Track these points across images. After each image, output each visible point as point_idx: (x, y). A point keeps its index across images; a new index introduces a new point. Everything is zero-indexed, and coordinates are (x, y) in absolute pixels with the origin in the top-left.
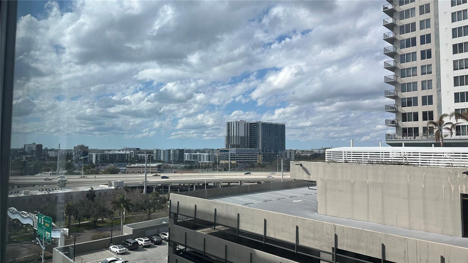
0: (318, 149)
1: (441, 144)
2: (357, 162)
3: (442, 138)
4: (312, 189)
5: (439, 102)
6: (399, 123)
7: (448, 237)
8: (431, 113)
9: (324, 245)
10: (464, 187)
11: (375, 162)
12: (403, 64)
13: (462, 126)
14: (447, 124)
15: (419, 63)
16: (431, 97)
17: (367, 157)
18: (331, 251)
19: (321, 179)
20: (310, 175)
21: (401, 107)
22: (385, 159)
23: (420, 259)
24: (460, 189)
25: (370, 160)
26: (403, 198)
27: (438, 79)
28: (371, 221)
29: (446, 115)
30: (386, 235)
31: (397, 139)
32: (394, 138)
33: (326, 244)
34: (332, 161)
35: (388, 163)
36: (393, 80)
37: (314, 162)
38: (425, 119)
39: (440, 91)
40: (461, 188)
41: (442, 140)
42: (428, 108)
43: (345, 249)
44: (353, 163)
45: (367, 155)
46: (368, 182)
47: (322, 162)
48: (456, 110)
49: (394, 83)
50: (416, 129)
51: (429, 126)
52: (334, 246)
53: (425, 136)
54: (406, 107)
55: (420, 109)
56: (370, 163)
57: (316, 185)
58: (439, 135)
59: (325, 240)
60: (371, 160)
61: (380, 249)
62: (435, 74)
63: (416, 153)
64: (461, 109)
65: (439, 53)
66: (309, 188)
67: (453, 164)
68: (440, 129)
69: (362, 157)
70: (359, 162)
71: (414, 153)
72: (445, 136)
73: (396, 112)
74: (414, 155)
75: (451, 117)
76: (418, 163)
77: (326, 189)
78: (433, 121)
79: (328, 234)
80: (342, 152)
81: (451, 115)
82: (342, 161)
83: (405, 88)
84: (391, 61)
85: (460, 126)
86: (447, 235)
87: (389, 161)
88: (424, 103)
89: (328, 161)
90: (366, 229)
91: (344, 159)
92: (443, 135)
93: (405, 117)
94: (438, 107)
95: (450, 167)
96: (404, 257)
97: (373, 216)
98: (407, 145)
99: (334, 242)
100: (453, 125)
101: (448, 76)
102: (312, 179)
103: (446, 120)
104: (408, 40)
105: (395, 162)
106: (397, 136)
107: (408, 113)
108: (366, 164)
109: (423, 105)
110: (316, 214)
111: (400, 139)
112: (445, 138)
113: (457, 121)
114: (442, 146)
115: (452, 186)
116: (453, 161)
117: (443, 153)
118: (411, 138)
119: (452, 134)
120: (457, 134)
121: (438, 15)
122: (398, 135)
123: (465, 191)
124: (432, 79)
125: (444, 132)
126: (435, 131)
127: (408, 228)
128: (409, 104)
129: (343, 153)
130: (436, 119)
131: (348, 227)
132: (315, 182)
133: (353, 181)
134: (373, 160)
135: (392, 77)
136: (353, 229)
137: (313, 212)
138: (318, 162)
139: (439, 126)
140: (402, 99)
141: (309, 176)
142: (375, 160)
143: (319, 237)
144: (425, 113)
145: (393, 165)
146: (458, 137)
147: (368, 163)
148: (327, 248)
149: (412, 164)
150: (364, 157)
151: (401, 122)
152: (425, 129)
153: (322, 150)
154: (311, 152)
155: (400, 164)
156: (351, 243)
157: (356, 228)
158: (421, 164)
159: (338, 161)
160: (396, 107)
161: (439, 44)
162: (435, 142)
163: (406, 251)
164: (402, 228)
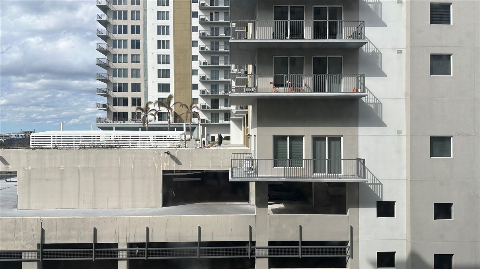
0: (15, 133)
1: (147, 128)
2: (67, 147)
3: (148, 123)
4: (10, 181)
5: (146, 90)
6: (110, 107)
7: (152, 209)
8: (139, 100)
9: (27, 244)
10: (165, 164)
11: (88, 147)
12: (115, 50)
13: (163, 112)
14: (152, 110)
15: (129, 51)
16: (139, 85)
17: (79, 141)
18: (36, 249)
19: (23, 168)
20: (9, 165)
21: (112, 91)
22: (97, 143)
23: (129, 235)
24: (161, 166)
25: (82, 144)
26: (114, 180)
27: (146, 69)
28: (82, 208)
29: (151, 103)
30: (98, 218)
31: (108, 122)
32: (105, 122)
33: (30, 241)
34: (39, 147)
35: (100, 147)
36: (105, 63)
37: (14, 149)
38: (133, 105)
39: (147, 80)
40: (163, 165)
41: (148, 124)
42: (136, 95)
43: (54, 242)
44: (63, 148)
45: (79, 139)
46: (79, 167)
47: (25, 148)
48: (159, 99)
49: (106, 67)
50: (126, 114)
51: (137, 111)
52: (39, 242)
53: (133, 120)
54: (117, 91)
55: (129, 95)
56: (82, 148)
57: (17, 175)
58: (145, 120)
59: (28, 238)
60: (84, 144)
61: (92, 233)
62: (143, 64)
63: (125, 136)
64: (163, 98)
65: (146, 45)
66: (6, 180)
67: (158, 145)
68: (146, 114)
69: (73, 141)
70: (70, 147)
71: (123, 136)
72: (150, 121)
73: (108, 96)
74: (123, 139)
75: (155, 105)
76: (129, 145)
77: (29, 180)
78: (140, 107)
79: (33, 230)
80: (51, 136)
81: (155, 103)
82: (50, 147)
83: (117, 73)
84: (103, 44)
85: (161, 113)
86: (150, 208)
87: (102, 144)
88: (133, 90)
89: (33, 147)
90: (77, 216)
91: (53, 144)
92: (148, 120)
93: (116, 102)
94: (145, 95)
95: (155, 148)
96: (115, 236)
97: (84, 202)
98: (117, 129)
99: (40, 238)
100: (157, 112)
101: (153, 68)
102: (11, 169)
103: (151, 107)
104: (120, 27)
105: (107, 145)
106: (107, 120)
107: (118, 98)
108: (77, 149)
109: (132, 92)
110: (16, 210)
111: (111, 123)
112: (150, 122)
113: (159, 108)
114: (147, 130)
115: (156, 164)
116: (158, 143)
117: (148, 136)
118: (120, 122)
119: (155, 118)
120: (159, 120)
121: (147, 9)
122: (109, 118)
123: (166, 168)
124: (140, 68)
125: (150, 117)
126: (142, 116)
127: (118, 208)
128: (120, 90)
129: (52, 138)
130: (143, 106)
131: (57, 217)
132: (16, 173)
133: (63, 168)
134: (85, 144)
135: (104, 61)
136: (63, 219)
137: (11, 209)
138: (20, 148)
139: (145, 112)
140: (114, 84)
141: (7, 166)
142: (87, 144)
143: (20, 236)
144: (133, 99)
145: (105, 149)
146: (160, 122)
147: (80, 148)
148: (31, 246)
149: (123, 146)
150: (75, 141)
151: (112, 106)
152: (133, 114)
153: (22, 135)
154: (6, 136)
155: (112, 147)
156: (60, 235)
157: (67, 217)
158: (131, 146)
159: (46, 147)
160: (107, 91)
161: (147, 37)
162: (142, 126)
163: (116, 231)
164: (113, 209)
